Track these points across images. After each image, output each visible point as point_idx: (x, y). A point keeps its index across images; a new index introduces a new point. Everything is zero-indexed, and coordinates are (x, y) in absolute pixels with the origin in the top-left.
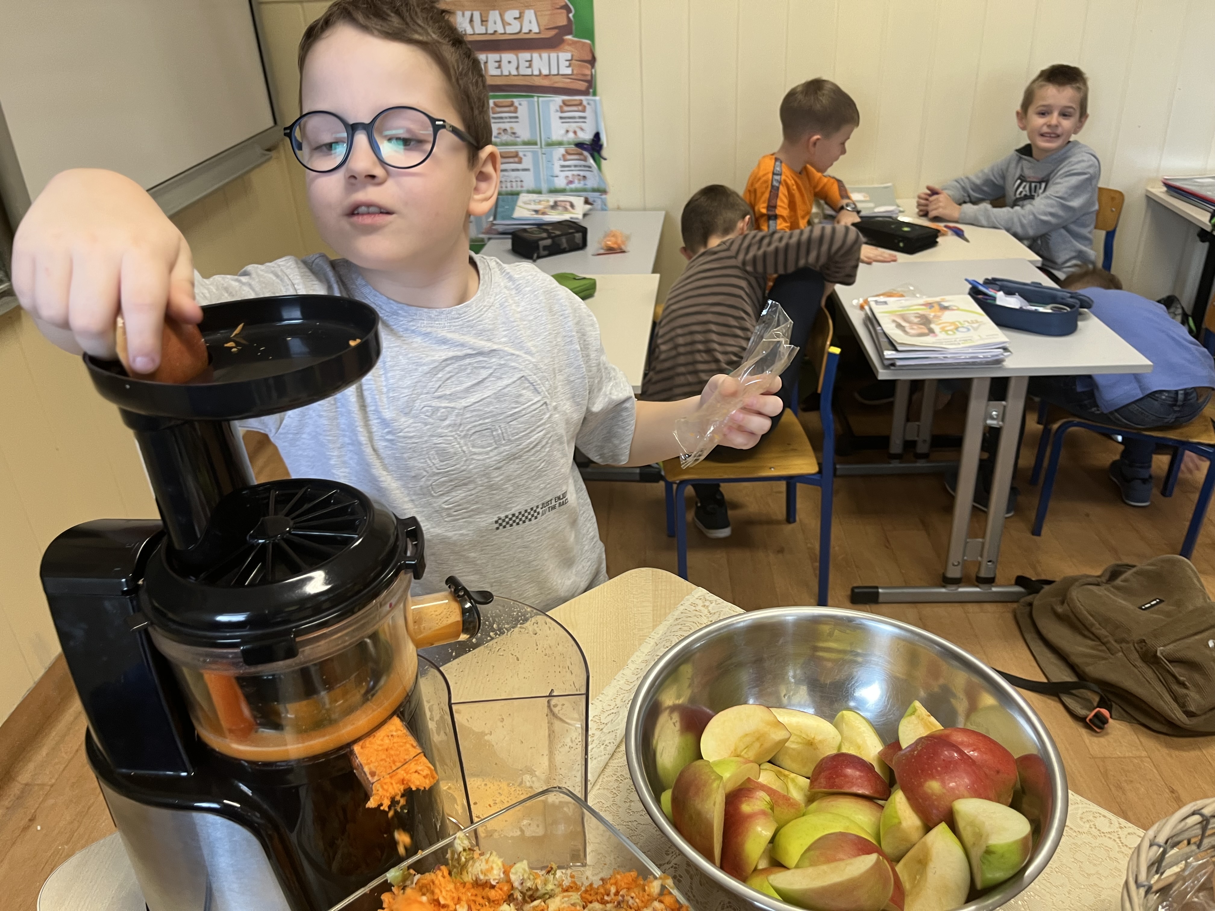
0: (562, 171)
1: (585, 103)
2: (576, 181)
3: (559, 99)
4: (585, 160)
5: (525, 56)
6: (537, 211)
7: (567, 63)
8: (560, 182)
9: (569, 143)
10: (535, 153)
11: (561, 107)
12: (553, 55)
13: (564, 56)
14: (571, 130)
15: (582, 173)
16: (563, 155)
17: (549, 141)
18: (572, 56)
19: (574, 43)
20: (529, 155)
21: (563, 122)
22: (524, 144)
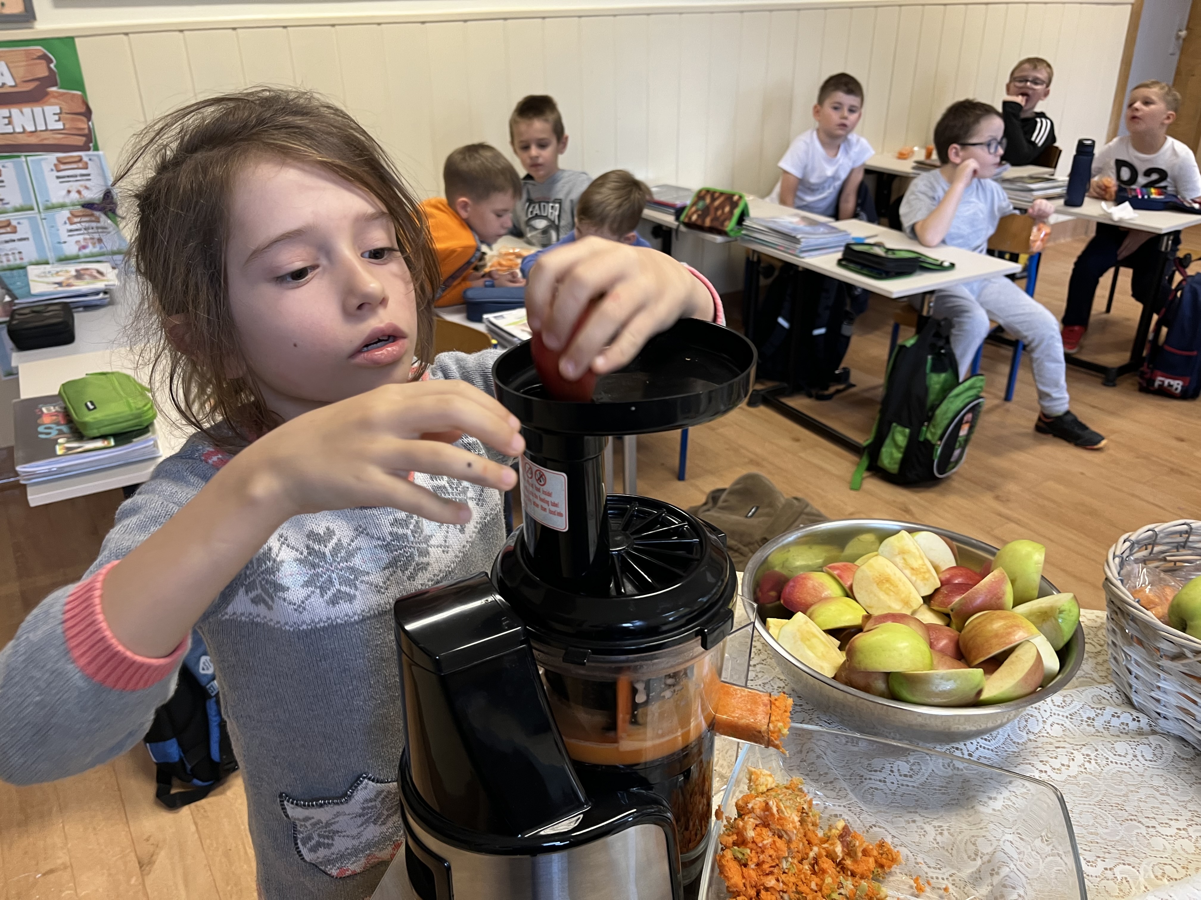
0: (69, 236)
1: (85, 159)
2: (90, 246)
3: (52, 157)
4: (98, 221)
7: (57, 117)
8: (71, 249)
9: (74, 205)
10: (32, 219)
11: (55, 165)
12: (37, 109)
13: (51, 110)
14: (74, 190)
15: (97, 236)
16: (69, 219)
17: (49, 204)
18: (61, 109)
19: (63, 94)
20: (25, 222)
21: (61, 183)
22: (17, 210)
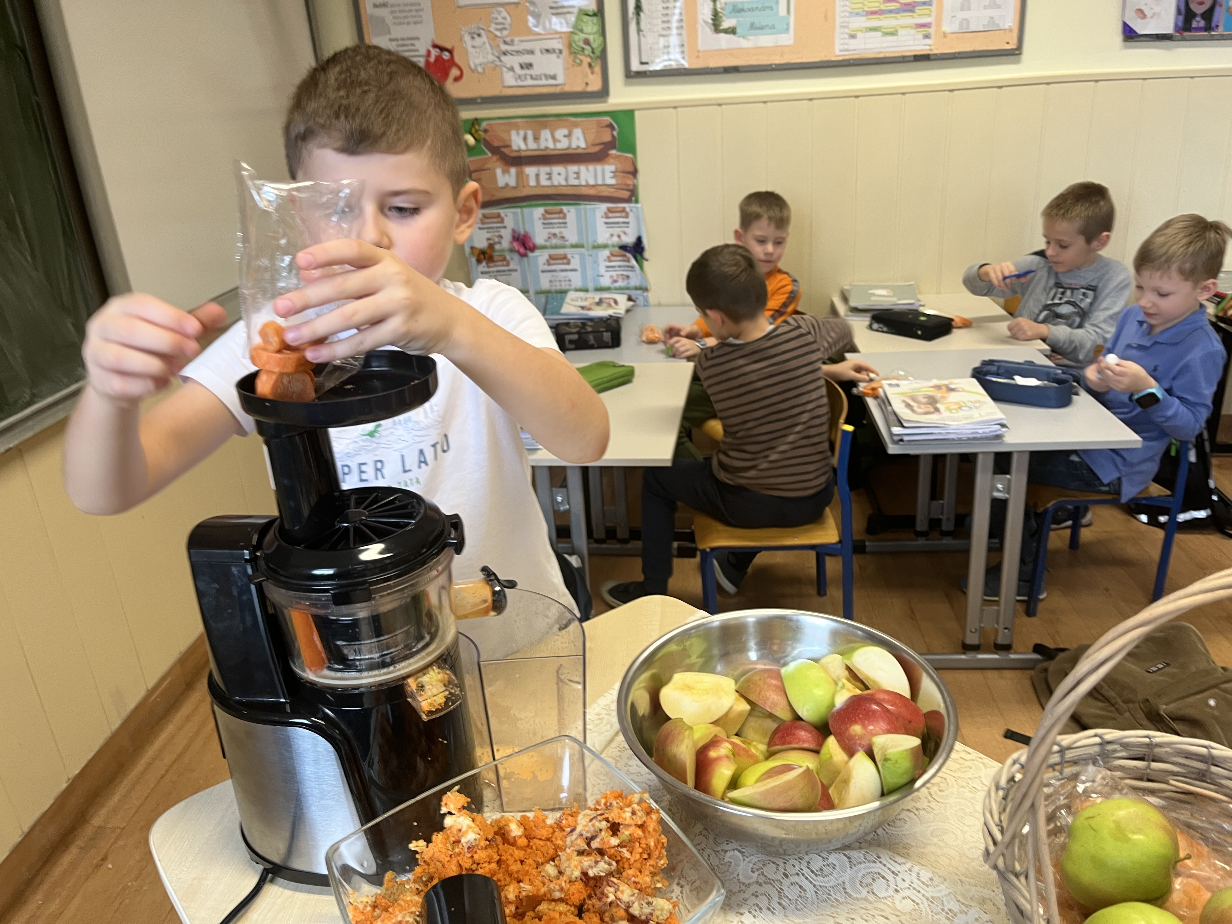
0: (607, 271)
1: (628, 210)
2: (620, 280)
3: (603, 207)
4: (628, 260)
5: (573, 168)
6: (583, 308)
7: (612, 175)
8: (606, 282)
9: (613, 246)
10: (582, 255)
11: (606, 213)
12: (599, 168)
13: (609, 168)
14: (616, 234)
15: (625, 273)
16: (608, 257)
17: (596, 244)
18: (617, 168)
19: (617, 157)
20: (577, 257)
21: (608, 227)
22: (573, 246)
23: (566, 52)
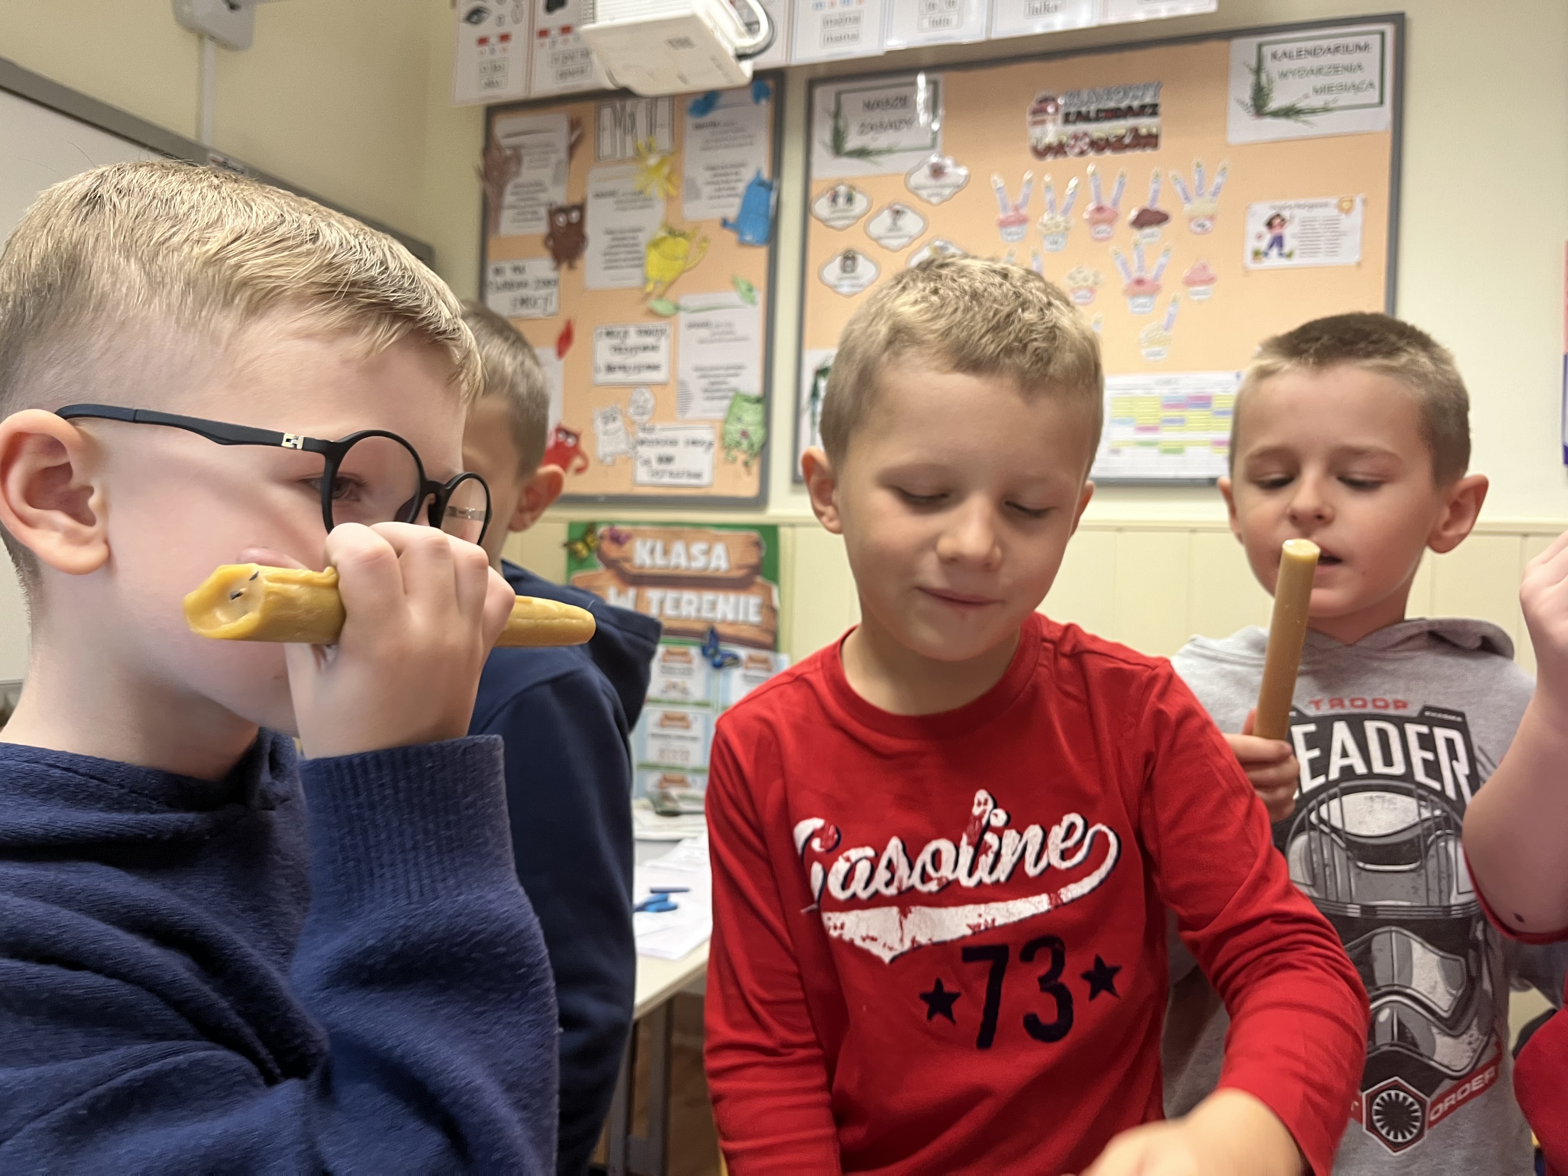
5: (707, 596)
7: (757, 610)
12: (742, 599)
13: (754, 600)
22: (695, 705)
23: (717, 445)
